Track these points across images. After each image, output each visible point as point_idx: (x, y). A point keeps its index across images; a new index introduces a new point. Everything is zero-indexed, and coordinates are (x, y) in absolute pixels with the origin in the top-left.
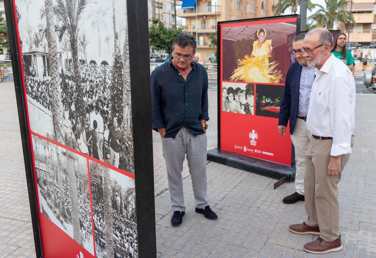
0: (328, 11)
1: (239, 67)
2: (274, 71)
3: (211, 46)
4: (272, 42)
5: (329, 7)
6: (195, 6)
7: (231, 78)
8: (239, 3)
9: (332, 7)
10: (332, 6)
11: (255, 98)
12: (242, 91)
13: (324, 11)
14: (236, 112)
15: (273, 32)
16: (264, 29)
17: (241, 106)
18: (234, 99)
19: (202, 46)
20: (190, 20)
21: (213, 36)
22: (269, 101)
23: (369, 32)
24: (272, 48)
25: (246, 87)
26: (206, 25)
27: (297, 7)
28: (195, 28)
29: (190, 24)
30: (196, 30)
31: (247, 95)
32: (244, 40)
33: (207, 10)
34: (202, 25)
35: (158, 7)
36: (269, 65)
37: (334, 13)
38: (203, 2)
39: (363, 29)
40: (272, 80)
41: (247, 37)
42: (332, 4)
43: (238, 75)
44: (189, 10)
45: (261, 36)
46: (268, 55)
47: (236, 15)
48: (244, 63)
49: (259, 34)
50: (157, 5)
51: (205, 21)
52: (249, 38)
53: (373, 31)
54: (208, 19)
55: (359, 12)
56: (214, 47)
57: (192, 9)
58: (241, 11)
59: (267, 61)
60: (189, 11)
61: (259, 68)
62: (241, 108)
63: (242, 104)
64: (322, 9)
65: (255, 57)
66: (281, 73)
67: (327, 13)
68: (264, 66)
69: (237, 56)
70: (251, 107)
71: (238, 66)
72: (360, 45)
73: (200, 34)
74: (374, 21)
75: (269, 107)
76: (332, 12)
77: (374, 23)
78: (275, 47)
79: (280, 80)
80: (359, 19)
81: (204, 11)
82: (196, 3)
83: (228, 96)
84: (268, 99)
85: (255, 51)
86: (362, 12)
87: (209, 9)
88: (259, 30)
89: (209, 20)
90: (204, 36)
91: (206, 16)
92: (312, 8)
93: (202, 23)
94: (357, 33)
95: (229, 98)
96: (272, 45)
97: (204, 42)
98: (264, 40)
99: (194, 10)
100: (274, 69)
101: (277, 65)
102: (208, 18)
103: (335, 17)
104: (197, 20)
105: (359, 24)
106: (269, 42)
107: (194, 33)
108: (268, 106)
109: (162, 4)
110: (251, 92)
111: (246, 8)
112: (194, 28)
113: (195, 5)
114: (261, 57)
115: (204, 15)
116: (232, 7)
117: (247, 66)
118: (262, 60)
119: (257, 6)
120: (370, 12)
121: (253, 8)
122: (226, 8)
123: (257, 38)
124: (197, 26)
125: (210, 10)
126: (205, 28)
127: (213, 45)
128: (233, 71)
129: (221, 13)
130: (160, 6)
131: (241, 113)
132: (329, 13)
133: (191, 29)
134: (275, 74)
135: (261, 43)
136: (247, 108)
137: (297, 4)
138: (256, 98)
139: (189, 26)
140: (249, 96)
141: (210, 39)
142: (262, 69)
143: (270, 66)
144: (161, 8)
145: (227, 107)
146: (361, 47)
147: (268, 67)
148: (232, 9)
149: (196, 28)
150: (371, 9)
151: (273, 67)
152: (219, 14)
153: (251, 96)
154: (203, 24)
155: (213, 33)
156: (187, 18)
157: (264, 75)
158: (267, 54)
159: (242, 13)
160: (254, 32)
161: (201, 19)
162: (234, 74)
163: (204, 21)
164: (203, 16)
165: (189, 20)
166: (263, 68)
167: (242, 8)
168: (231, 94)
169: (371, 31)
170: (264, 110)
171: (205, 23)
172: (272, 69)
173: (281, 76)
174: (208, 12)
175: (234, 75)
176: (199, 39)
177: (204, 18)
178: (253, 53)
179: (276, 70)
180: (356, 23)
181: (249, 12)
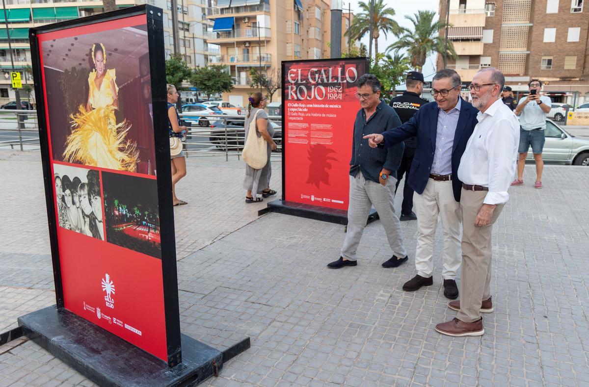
0: (417, 37)
1: (73, 132)
2: (126, 143)
3: (254, 85)
4: (116, 75)
5: (418, 32)
6: (233, 28)
7: (64, 154)
8: (298, 25)
9: (423, 32)
10: (423, 30)
11: (103, 203)
12: (83, 186)
13: (412, 37)
14: (78, 231)
15: (116, 50)
16: (102, 45)
17: (84, 218)
18: (74, 203)
19: (244, 86)
20: (227, 48)
21: (256, 71)
22: (124, 213)
23: (477, 68)
24: (117, 89)
25: (87, 176)
26: (250, 55)
27: (378, 31)
28: (234, 60)
29: (227, 54)
30: (235, 63)
31: (90, 196)
32: (74, 69)
33: (251, 34)
34: (244, 56)
35: (182, 29)
36: (117, 129)
37: (426, 40)
38: (246, 23)
39: (469, 64)
40: (124, 163)
41: (78, 63)
42: (424, 27)
43: (74, 149)
44: (224, 33)
45: (98, 61)
46: (113, 104)
47: (293, 42)
48: (79, 123)
49: (95, 56)
50: (180, 26)
51: (248, 50)
52: (80, 64)
53: (483, 66)
54: (252, 47)
55: (463, 40)
56: (257, 88)
57: (229, 32)
58: (301, 36)
59: (113, 119)
60: (225, 35)
61: (102, 135)
62: (85, 222)
63: (86, 214)
64: (410, 34)
65: (94, 109)
66: (137, 149)
67: (417, 40)
68: (110, 131)
69: (68, 106)
70: (100, 222)
71: (71, 128)
72: (465, 86)
73: (241, 69)
74: (484, 53)
75: (126, 226)
76: (423, 38)
77: (484, 56)
78: (122, 86)
79: (137, 164)
80: (464, 49)
81: (246, 36)
82: (235, 24)
83: (63, 194)
84: (123, 206)
85: (94, 97)
86: (467, 40)
87: (253, 32)
88: (94, 45)
89: (254, 48)
90: (246, 71)
91: (250, 42)
92: (400, 33)
93: (244, 53)
94: (461, 69)
95: (66, 198)
96: (119, 82)
97: (248, 80)
98: (104, 70)
99: (232, 34)
100: (126, 139)
101: (129, 128)
102: (252, 45)
103: (427, 45)
104: (236, 49)
105: (462, 57)
106: (112, 74)
107: (233, 67)
108: (124, 222)
109: (188, 25)
110: (96, 189)
111: (309, 32)
112: (232, 59)
113: (233, 26)
114: (104, 110)
115: (247, 41)
116: (287, 30)
117: (85, 131)
118: (105, 116)
119: (325, 30)
120: (478, 40)
121: (319, 32)
122: (277, 31)
123: (93, 66)
124: (237, 57)
125: (254, 34)
126: (248, 60)
127: (256, 84)
128: (66, 140)
129: (270, 38)
130: (186, 27)
131: (85, 234)
132: (420, 41)
133: (227, 60)
134: (128, 150)
135: (100, 77)
136: (94, 224)
137: (380, 27)
138: (105, 204)
139: (226, 57)
140: (94, 197)
141: (252, 76)
142: (106, 137)
143: (118, 131)
144: (188, 30)
145: (66, 219)
146: (466, 89)
147: (115, 133)
148: (288, 33)
149: (236, 59)
150: (479, 36)
151: (123, 133)
152: (268, 39)
153: (96, 198)
154: (246, 55)
155: (256, 67)
156: (222, 45)
157: (111, 152)
158: (111, 103)
159: (303, 40)
160: (87, 49)
161: (243, 47)
162: (67, 146)
163: (246, 50)
164: (245, 43)
165: (225, 49)
166: (109, 134)
167: (303, 31)
168: (68, 192)
169: (480, 67)
170: (118, 231)
171: (248, 53)
172: (122, 138)
173: (138, 154)
174: (252, 36)
175: (68, 149)
176: (239, 76)
177: (247, 45)
178: (91, 100)
179: (129, 141)
180: (457, 55)
181: (313, 37)
